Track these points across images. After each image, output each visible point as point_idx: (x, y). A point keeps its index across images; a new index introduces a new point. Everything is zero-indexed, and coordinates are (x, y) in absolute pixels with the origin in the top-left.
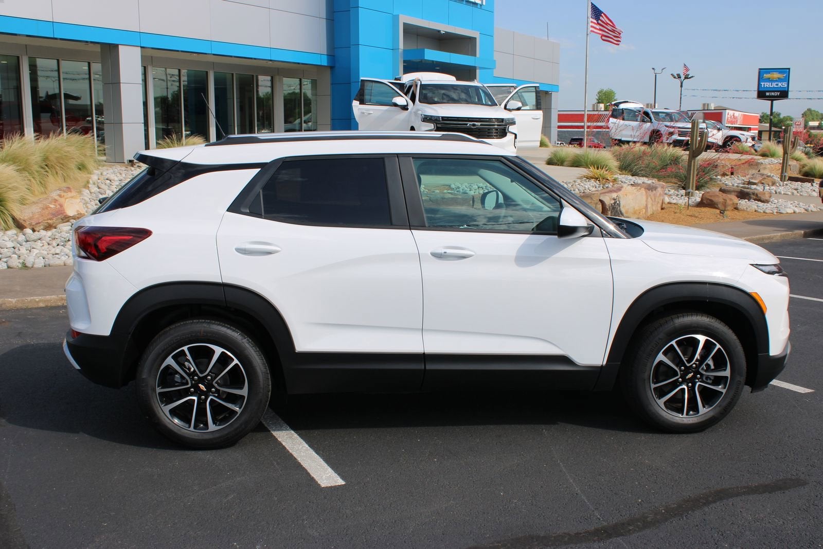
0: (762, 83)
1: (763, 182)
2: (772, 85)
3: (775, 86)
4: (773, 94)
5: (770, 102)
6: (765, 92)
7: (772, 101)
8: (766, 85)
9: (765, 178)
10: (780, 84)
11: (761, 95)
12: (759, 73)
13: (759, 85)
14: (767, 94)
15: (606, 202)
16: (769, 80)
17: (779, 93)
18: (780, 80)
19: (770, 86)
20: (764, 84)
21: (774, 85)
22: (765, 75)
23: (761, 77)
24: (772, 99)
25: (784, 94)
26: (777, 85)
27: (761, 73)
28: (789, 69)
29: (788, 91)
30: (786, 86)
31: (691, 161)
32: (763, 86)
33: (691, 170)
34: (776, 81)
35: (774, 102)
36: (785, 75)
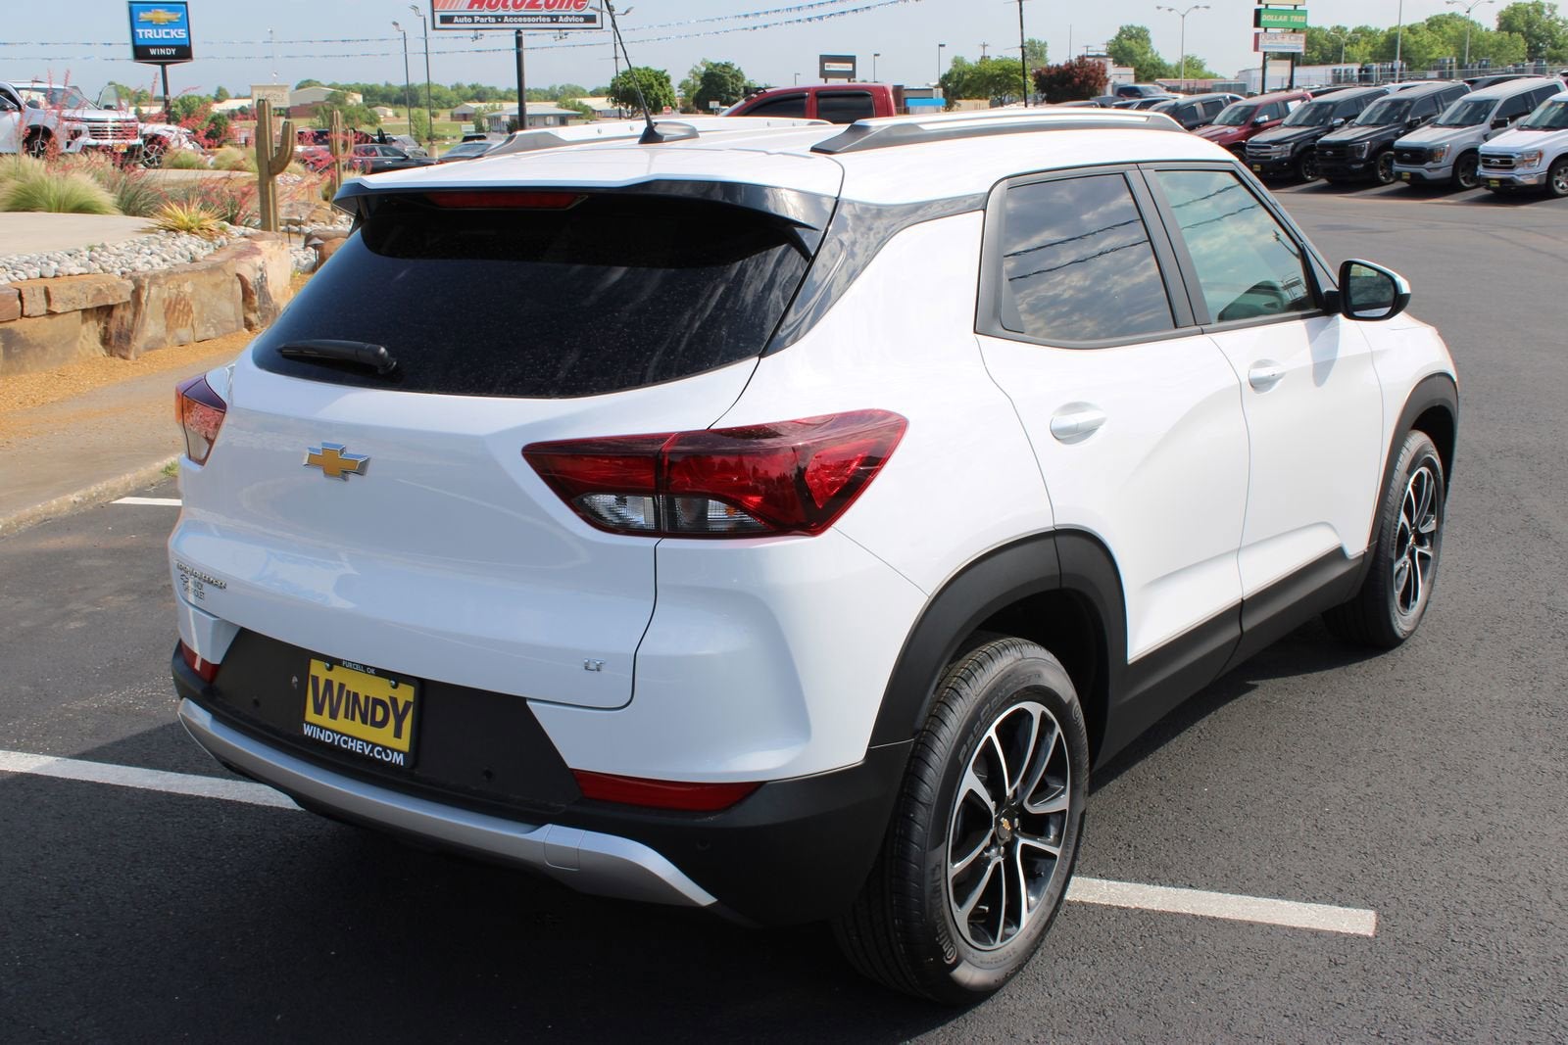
0: (140, 31)
1: (313, 218)
2: (158, 34)
3: (165, 37)
4: (163, 51)
5: (160, 67)
6: (147, 48)
7: (163, 65)
8: (147, 34)
9: (314, 211)
10: (173, 33)
11: (141, 53)
12: (131, 9)
13: (134, 34)
14: (153, 52)
15: (247, 278)
16: (150, 24)
17: (174, 51)
18: (171, 24)
19: (156, 37)
20: (143, 33)
21: (162, 34)
22: (142, 15)
23: (135, 19)
24: (163, 61)
25: (184, 53)
26: (168, 34)
27: (135, 11)
28: (186, 3)
29: (190, 46)
30: (185, 36)
31: (267, 184)
32: (141, 36)
33: (268, 202)
34: (165, 26)
35: (168, 67)
36: (179, 16)
